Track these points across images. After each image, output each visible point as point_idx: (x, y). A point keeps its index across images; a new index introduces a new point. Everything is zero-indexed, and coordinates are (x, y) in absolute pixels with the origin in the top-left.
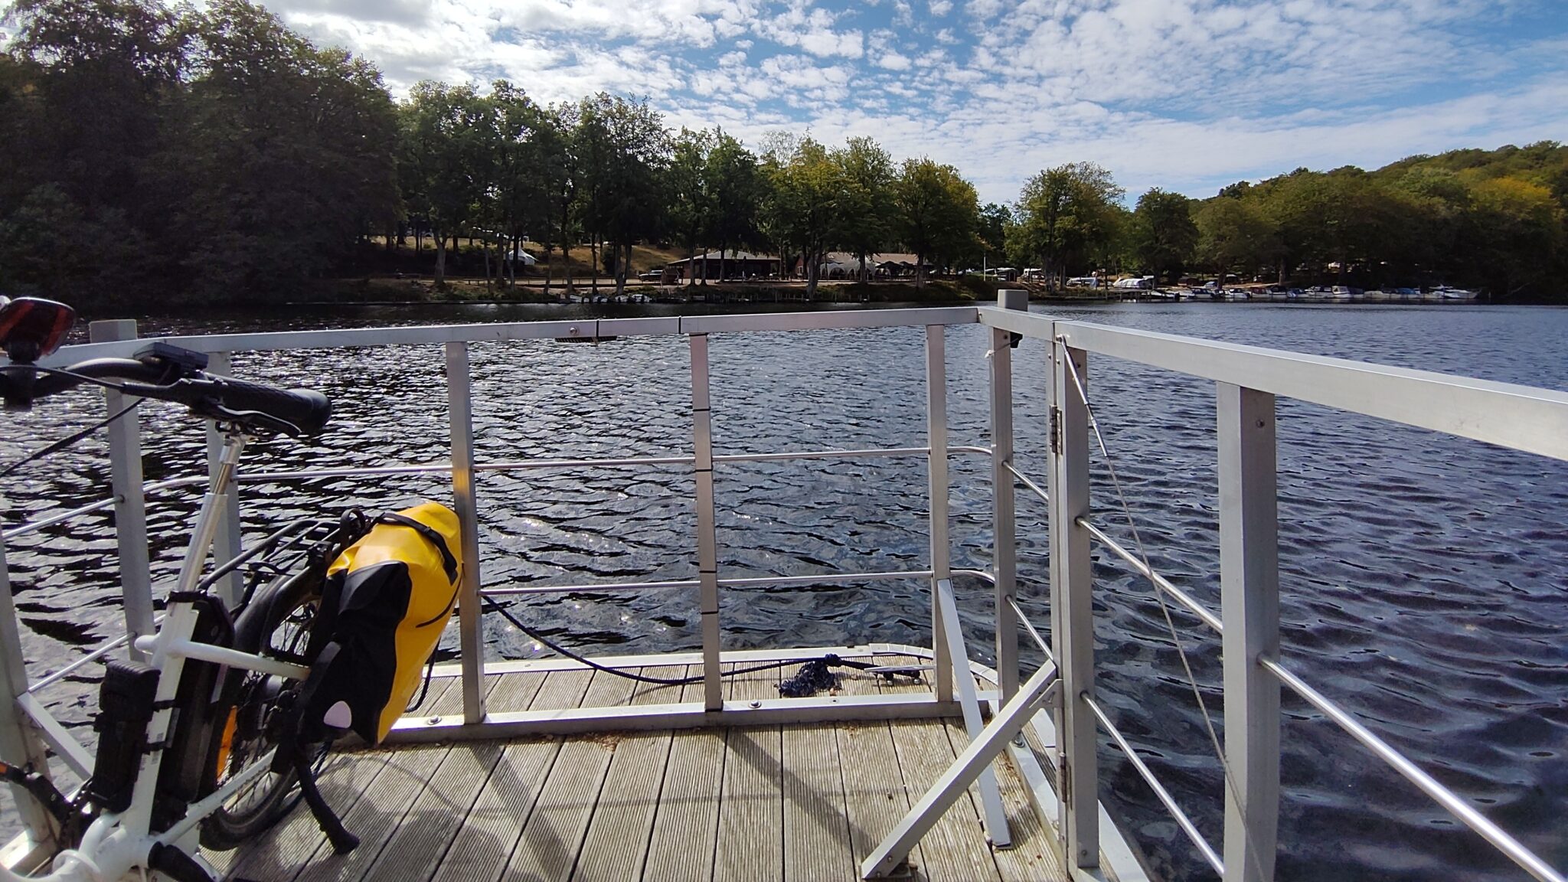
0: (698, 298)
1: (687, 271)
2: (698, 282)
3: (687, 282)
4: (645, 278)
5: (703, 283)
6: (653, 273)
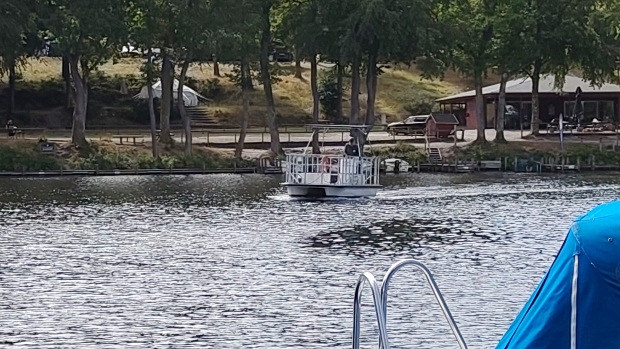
0: (489, 164)
1: (474, 115)
2: (490, 135)
3: (471, 135)
4: (398, 130)
5: (500, 137)
6: (411, 120)
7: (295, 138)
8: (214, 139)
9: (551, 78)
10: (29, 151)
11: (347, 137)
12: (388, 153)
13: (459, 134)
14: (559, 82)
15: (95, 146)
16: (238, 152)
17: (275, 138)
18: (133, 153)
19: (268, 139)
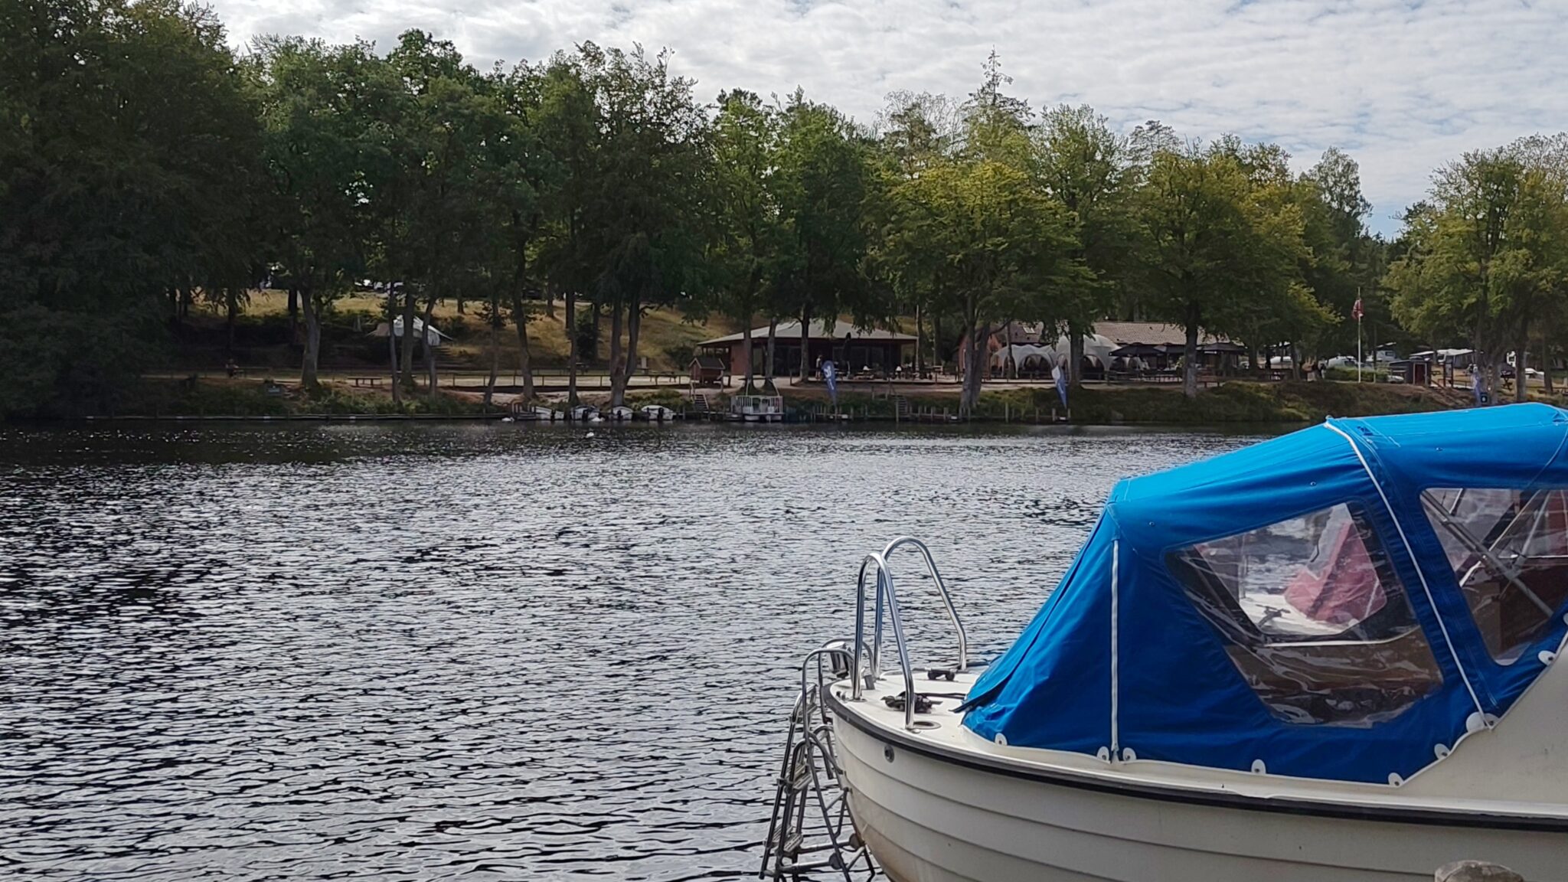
1: (741, 360)
2: (759, 382)
3: (738, 381)
5: (769, 384)
7: (548, 382)
8: (460, 382)
9: (822, 322)
10: (252, 392)
11: (607, 381)
12: (651, 399)
13: (726, 380)
14: (830, 327)
15: (327, 388)
16: (488, 396)
17: (528, 382)
18: (370, 396)
19: (520, 382)
